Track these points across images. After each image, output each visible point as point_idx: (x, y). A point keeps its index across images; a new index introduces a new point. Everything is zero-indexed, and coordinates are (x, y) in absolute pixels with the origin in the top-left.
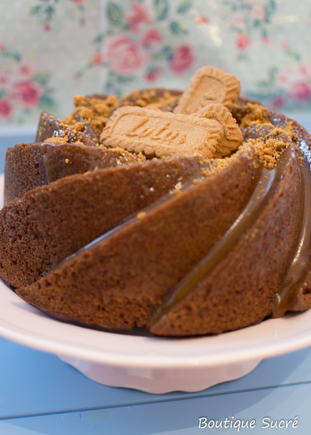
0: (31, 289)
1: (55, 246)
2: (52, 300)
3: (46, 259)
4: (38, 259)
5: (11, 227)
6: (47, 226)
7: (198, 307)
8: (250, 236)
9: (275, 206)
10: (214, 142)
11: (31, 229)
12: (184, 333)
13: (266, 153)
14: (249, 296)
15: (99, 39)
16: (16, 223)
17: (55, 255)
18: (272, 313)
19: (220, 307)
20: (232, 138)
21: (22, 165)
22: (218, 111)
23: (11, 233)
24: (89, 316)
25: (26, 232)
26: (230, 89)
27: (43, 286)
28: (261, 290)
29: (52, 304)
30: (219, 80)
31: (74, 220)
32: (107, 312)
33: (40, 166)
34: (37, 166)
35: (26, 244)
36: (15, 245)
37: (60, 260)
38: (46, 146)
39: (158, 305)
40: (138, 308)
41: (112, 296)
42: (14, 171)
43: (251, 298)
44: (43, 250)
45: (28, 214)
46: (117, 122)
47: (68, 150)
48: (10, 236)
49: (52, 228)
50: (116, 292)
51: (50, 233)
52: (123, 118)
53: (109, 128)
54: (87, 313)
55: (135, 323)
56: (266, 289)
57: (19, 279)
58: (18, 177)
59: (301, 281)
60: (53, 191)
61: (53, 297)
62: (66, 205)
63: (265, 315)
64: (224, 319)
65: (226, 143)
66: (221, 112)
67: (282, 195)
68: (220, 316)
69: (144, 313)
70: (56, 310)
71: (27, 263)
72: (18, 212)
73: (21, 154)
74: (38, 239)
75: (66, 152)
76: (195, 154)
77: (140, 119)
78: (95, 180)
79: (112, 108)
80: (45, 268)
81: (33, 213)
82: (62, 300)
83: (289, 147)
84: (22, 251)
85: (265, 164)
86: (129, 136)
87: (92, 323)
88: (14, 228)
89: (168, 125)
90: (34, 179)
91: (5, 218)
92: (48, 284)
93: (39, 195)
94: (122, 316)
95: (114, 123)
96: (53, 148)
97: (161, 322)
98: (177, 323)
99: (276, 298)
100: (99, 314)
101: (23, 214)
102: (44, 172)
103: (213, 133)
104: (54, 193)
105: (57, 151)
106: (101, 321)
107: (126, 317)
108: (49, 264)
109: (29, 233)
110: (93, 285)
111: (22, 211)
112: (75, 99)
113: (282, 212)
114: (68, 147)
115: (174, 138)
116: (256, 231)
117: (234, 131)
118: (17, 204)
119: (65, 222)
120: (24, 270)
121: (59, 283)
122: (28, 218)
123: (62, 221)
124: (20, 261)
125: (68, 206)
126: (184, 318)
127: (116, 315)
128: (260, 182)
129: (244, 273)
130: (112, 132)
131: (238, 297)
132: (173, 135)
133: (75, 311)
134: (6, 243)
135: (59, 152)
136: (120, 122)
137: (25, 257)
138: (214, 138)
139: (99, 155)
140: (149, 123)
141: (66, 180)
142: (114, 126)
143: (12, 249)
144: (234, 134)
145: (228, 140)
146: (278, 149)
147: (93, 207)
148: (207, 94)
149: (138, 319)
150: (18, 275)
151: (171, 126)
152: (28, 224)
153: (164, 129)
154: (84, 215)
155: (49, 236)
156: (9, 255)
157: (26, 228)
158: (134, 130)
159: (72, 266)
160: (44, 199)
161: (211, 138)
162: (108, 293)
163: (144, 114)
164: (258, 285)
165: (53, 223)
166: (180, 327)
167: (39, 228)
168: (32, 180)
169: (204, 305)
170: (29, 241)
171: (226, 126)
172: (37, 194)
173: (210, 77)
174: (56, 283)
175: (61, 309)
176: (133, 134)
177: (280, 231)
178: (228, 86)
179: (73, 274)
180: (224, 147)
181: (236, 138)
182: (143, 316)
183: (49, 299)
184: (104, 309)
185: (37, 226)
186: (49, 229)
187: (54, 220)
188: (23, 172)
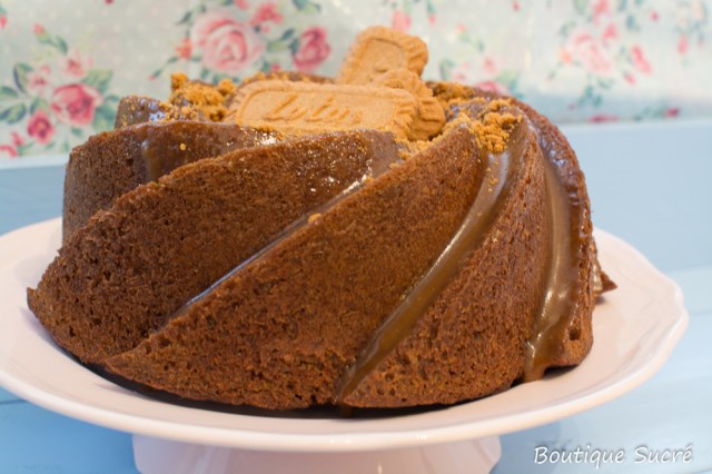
0: (133, 356)
1: (170, 282)
2: (171, 370)
3: (154, 306)
4: (140, 307)
5: (92, 261)
6: (157, 249)
7: (419, 357)
8: (491, 242)
9: (521, 196)
10: (407, 118)
11: (128, 258)
12: (399, 404)
13: (487, 133)
14: (493, 343)
15: (187, 18)
16: (101, 252)
17: (169, 297)
18: (523, 373)
19: (452, 359)
20: (430, 116)
21: (102, 166)
22: (405, 79)
23: (91, 271)
24: (236, 390)
25: (118, 265)
26: (413, 55)
27: (156, 347)
28: (508, 332)
29: (171, 377)
30: (394, 43)
31: (203, 234)
32: (267, 381)
33: (135, 163)
34: (130, 162)
35: (120, 285)
36: (98, 291)
37: (179, 305)
38: (146, 127)
39: (349, 363)
40: (317, 371)
41: (275, 351)
42: (88, 180)
43: (495, 345)
44: (150, 292)
45: (121, 233)
46: (248, 102)
47: (185, 131)
48: (89, 278)
49: (166, 252)
50: (281, 344)
51: (162, 260)
52: (255, 97)
53: (235, 111)
54: (232, 385)
55: (313, 398)
56: (514, 331)
57: (106, 349)
58: (94, 187)
59: (564, 319)
60: (166, 189)
61: (173, 364)
62: (188, 211)
63: (515, 375)
64: (457, 380)
65: (421, 125)
66: (410, 80)
67: (528, 182)
68: (452, 373)
69: (328, 379)
70: (178, 387)
71: (120, 318)
72: (103, 234)
73: (99, 149)
74: (141, 274)
75: (181, 134)
76: (387, 129)
77: (283, 97)
78: (238, 165)
79: (228, 96)
80: (153, 322)
81: (132, 230)
82: (189, 367)
83: (523, 120)
84: (112, 298)
85: (490, 147)
86: (269, 119)
87: (241, 402)
88: (96, 261)
89: (330, 100)
90: (125, 185)
91: (79, 248)
92: (164, 343)
93: (142, 199)
94: (290, 386)
95: (242, 104)
96: (158, 129)
97: (362, 387)
98: (387, 387)
99: (527, 348)
100: (253, 385)
101: (114, 234)
102: (143, 169)
103: (404, 105)
104: (169, 193)
105: (165, 134)
106: (257, 396)
107: (298, 387)
108: (160, 314)
109: (125, 266)
110: (242, 335)
111: (111, 229)
112: (173, 78)
113: (530, 207)
114: (184, 126)
115: (343, 117)
116: (498, 232)
117: (432, 107)
118: (102, 219)
119: (188, 239)
120: (115, 331)
121: (184, 338)
122: (123, 241)
123: (182, 239)
124: (107, 317)
125: (193, 212)
126: (398, 377)
127: (281, 386)
128: (489, 169)
129: (486, 302)
130: (241, 117)
131: (479, 342)
132: (341, 112)
133: (212, 383)
134: (82, 291)
135: (168, 136)
136: (251, 102)
137: (117, 308)
138: (408, 112)
139: (233, 135)
140: (299, 100)
141: (189, 169)
142: (244, 108)
143: (92, 299)
144: (432, 111)
145: (424, 120)
146: (505, 126)
147: (235, 210)
148: (377, 64)
149: (317, 389)
150: (104, 343)
151: (335, 101)
152: (122, 250)
153: (325, 107)
154: (220, 223)
155: (161, 265)
156: (87, 311)
157: (119, 259)
158: (277, 111)
159: (207, 304)
160: (151, 203)
161: (402, 112)
162: (269, 347)
163: (289, 89)
164: (504, 324)
165: (166, 243)
166: (392, 393)
167: (142, 255)
168: (121, 186)
169: (428, 355)
170: (125, 279)
171: (420, 99)
172: (138, 197)
173: (381, 40)
174: (179, 337)
175: (187, 384)
176: (276, 116)
177: (530, 237)
178: (411, 50)
179: (209, 318)
180: (417, 131)
181: (436, 117)
182: (325, 383)
183: (166, 368)
184: (261, 376)
185: (138, 251)
186: (160, 254)
187: (169, 238)
188: (104, 178)
